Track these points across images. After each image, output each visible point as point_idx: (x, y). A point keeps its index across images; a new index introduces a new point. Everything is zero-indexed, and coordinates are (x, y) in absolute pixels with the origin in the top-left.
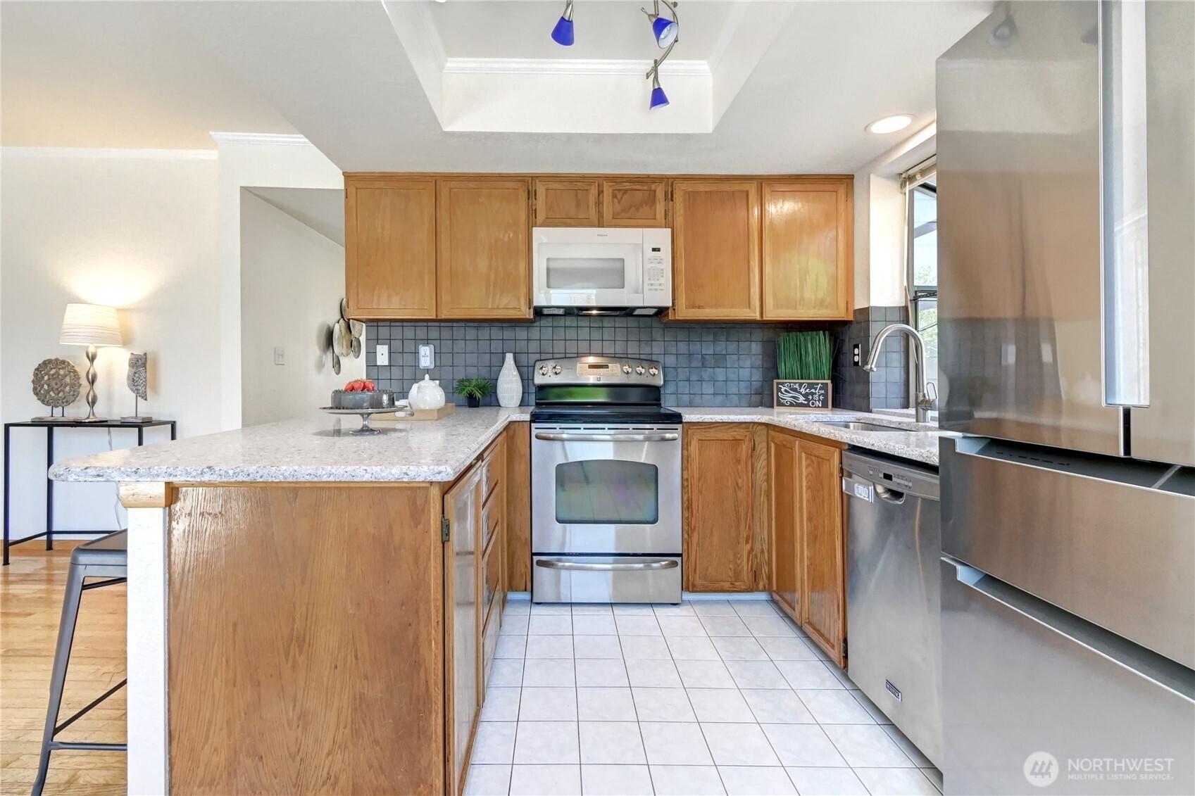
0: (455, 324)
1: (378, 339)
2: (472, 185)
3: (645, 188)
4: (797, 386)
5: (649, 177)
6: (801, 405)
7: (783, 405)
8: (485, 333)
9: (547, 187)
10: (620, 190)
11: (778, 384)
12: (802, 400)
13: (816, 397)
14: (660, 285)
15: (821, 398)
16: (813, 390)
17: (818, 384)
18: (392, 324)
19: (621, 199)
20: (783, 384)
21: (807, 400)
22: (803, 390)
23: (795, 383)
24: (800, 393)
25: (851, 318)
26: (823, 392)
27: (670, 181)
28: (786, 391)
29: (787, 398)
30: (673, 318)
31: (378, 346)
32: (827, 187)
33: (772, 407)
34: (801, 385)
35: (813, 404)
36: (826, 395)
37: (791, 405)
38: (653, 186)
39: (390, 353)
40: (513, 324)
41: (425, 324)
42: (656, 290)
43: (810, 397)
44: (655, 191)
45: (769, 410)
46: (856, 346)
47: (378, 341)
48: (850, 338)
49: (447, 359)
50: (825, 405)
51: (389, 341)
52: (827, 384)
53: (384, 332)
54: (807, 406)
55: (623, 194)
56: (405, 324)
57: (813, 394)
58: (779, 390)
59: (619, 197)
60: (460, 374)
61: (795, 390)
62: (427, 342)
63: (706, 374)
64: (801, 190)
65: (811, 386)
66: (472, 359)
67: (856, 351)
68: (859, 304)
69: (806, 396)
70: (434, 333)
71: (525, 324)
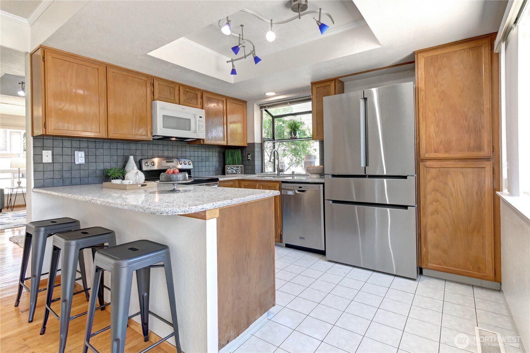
0: (97, 140)
1: (43, 147)
2: (125, 73)
3: (194, 92)
4: (233, 167)
5: (195, 88)
6: (234, 173)
7: (228, 174)
8: (114, 146)
9: (159, 83)
10: (186, 91)
11: (227, 167)
12: (234, 172)
13: (239, 171)
14: (202, 131)
15: (240, 171)
16: (238, 168)
17: (239, 166)
18: (54, 138)
19: (186, 94)
20: (228, 167)
21: (236, 172)
22: (235, 169)
23: (232, 166)
24: (234, 170)
25: (247, 146)
26: (241, 169)
27: (201, 91)
28: (229, 169)
29: (230, 171)
30: (203, 143)
31: (43, 151)
32: (242, 104)
33: (225, 175)
34: (234, 167)
35: (238, 173)
36: (242, 170)
37: (231, 174)
38: (197, 92)
39: (53, 155)
40: (129, 142)
41: (79, 139)
42: (201, 132)
43: (237, 171)
44: (197, 94)
45: (224, 176)
46: (249, 154)
47: (44, 148)
48: (245, 152)
49: (92, 159)
50: (242, 173)
51: (52, 148)
52: (242, 166)
53: (49, 142)
54: (236, 174)
55: (187, 93)
56: (64, 139)
57: (238, 170)
58: (227, 169)
59: (185, 94)
60: (101, 167)
61: (232, 169)
62: (80, 149)
63: (204, 164)
64: (236, 103)
65: (237, 167)
66: (107, 158)
67: (249, 156)
68: (250, 141)
69: (236, 170)
70: (84, 145)
71: (135, 142)
